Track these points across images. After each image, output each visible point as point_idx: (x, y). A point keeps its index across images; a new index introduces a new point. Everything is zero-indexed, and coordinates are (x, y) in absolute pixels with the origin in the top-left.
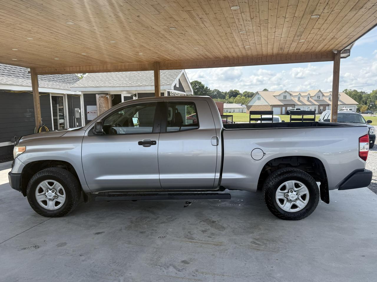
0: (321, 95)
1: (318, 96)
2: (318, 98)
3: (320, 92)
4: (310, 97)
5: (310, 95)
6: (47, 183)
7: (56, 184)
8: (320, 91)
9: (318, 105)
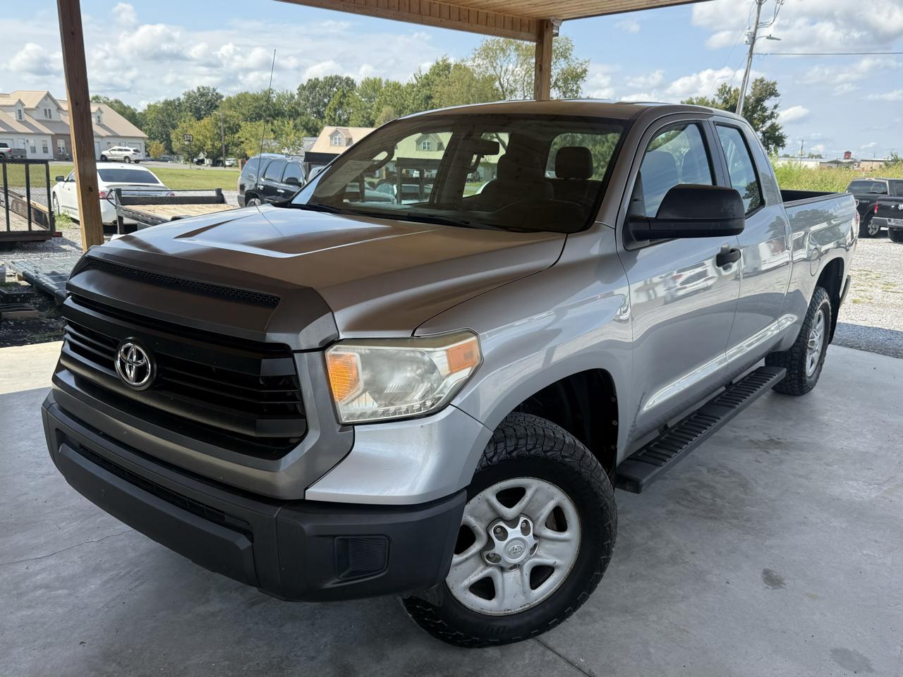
0: (53, 108)
1: (45, 110)
2: (46, 114)
3: (49, 99)
4: (25, 109)
5: (23, 105)
6: (494, 501)
7: (537, 491)
8: (48, 95)
9: (52, 135)
